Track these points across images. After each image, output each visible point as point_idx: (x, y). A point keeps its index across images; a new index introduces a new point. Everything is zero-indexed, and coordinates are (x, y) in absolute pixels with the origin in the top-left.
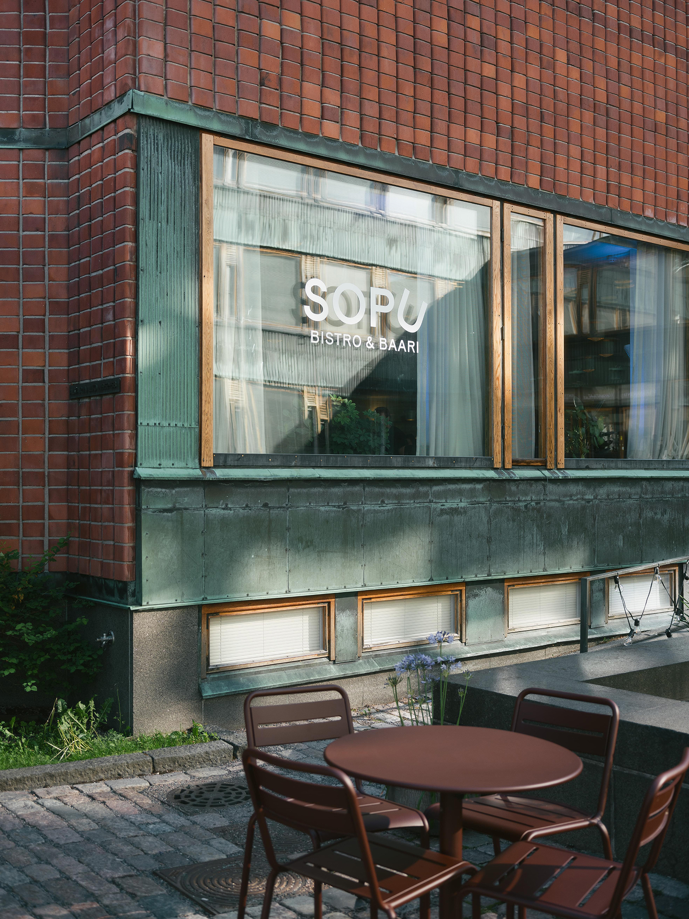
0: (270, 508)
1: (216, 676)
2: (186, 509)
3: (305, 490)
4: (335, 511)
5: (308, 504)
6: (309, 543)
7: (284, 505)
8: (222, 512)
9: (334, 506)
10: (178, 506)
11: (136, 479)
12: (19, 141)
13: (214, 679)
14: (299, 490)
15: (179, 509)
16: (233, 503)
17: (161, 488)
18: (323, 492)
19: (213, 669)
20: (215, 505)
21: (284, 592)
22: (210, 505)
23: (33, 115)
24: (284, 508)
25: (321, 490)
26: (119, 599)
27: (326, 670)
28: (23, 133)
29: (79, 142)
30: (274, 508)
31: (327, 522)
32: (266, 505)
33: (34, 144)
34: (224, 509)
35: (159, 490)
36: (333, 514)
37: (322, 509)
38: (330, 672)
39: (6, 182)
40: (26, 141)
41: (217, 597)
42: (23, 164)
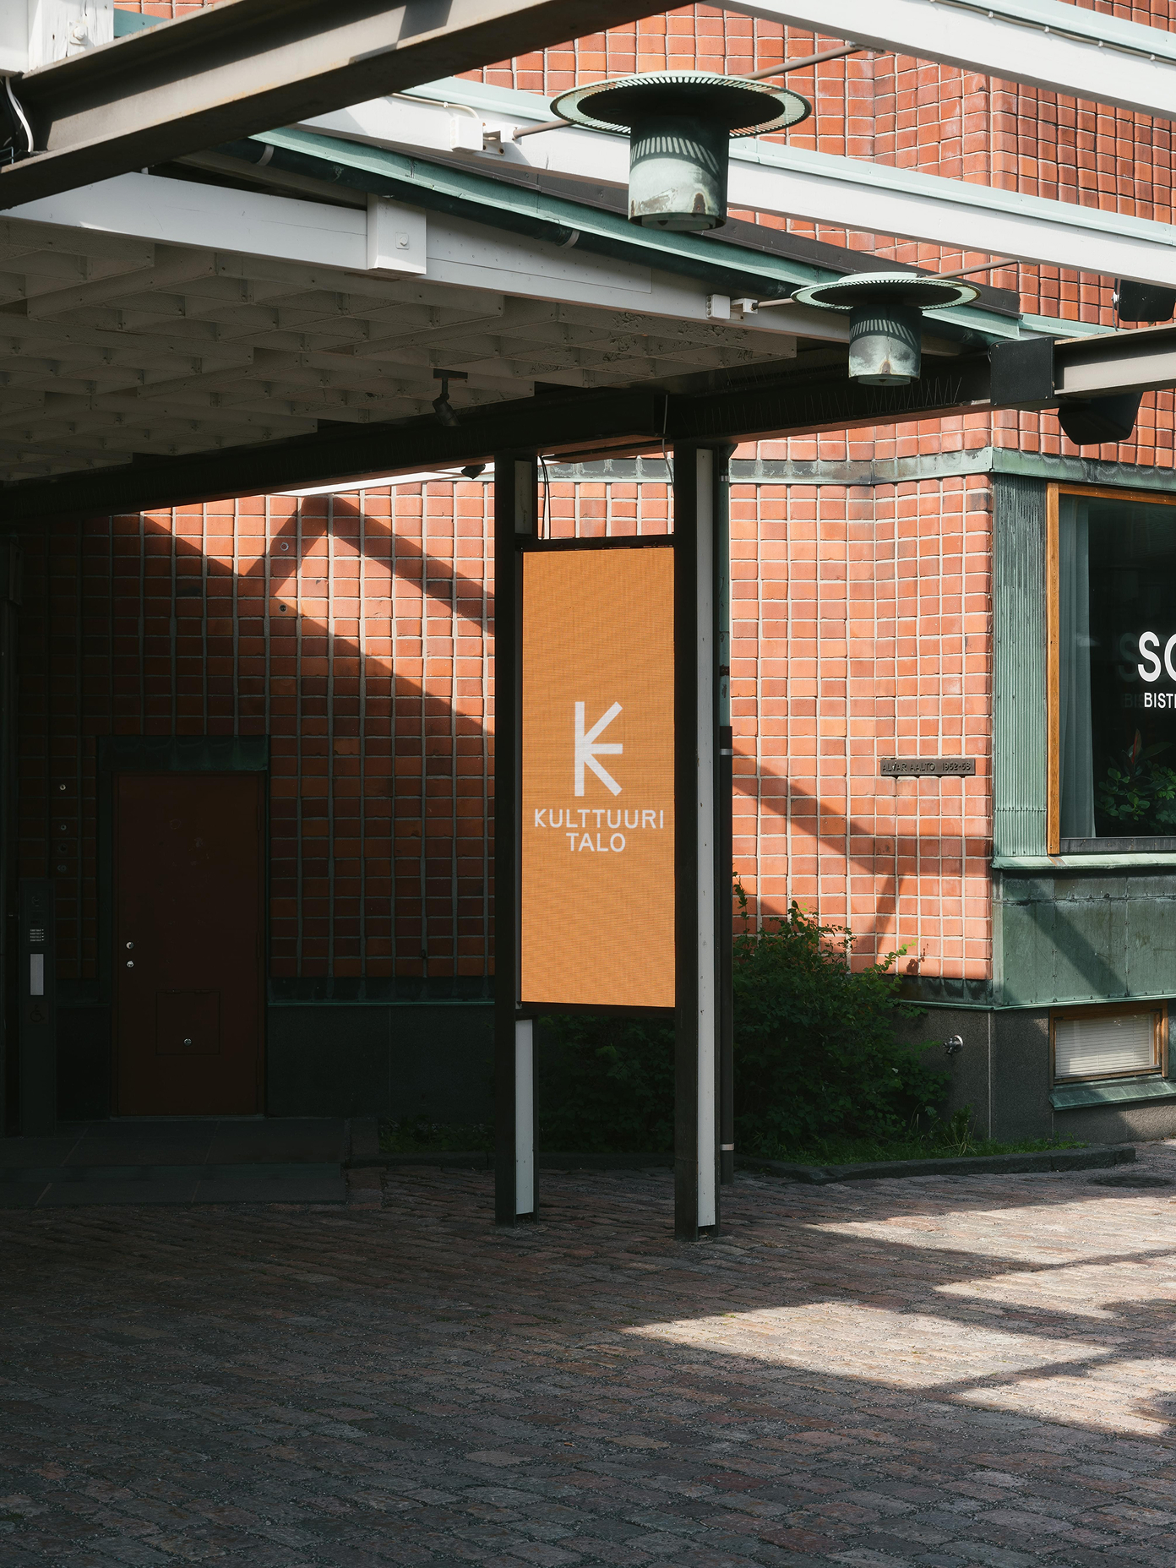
0: (1111, 899)
1: (1061, 1087)
2: (1039, 901)
3: (1142, 879)
4: (1169, 903)
5: (1145, 895)
6: (1146, 941)
7: (1124, 896)
8: (1070, 904)
9: (1169, 897)
10: (1032, 898)
11: (996, 869)
12: (816, 475)
13: (1059, 1090)
14: (1137, 879)
15: (1033, 901)
16: (1078, 894)
17: (1019, 878)
18: (1159, 881)
19: (1058, 1080)
20: (1063, 897)
21: (1123, 995)
22: (1060, 897)
23: (833, 445)
24: (1123, 899)
25: (1157, 878)
26: (970, 1000)
27: (1160, 1087)
28: (819, 466)
29: (895, 483)
30: (1115, 899)
31: (1163, 915)
32: (1107, 896)
33: (834, 478)
34: (1070, 901)
35: (1017, 880)
36: (1168, 906)
37: (1158, 900)
38: (1165, 1090)
39: (802, 523)
40: (824, 474)
41: (1065, 999)
42: (821, 502)
